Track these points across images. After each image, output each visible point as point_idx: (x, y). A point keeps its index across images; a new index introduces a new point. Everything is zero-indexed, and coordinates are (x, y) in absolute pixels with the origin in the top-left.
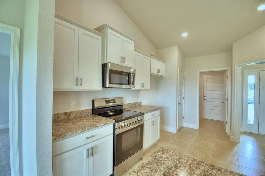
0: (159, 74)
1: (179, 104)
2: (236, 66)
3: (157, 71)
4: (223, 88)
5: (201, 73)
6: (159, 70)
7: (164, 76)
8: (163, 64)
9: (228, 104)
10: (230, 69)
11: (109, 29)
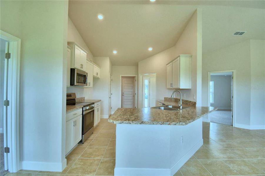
0: (97, 76)
1: (110, 98)
2: (140, 74)
3: (96, 74)
4: (133, 87)
5: (122, 77)
6: (97, 73)
7: (100, 78)
8: (100, 69)
9: (136, 96)
10: (137, 76)
11: (76, 46)
